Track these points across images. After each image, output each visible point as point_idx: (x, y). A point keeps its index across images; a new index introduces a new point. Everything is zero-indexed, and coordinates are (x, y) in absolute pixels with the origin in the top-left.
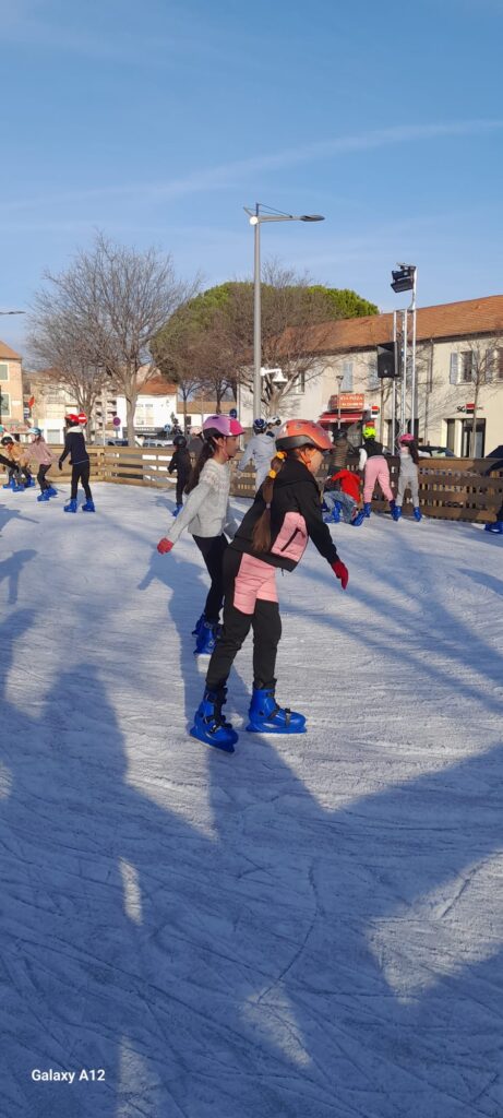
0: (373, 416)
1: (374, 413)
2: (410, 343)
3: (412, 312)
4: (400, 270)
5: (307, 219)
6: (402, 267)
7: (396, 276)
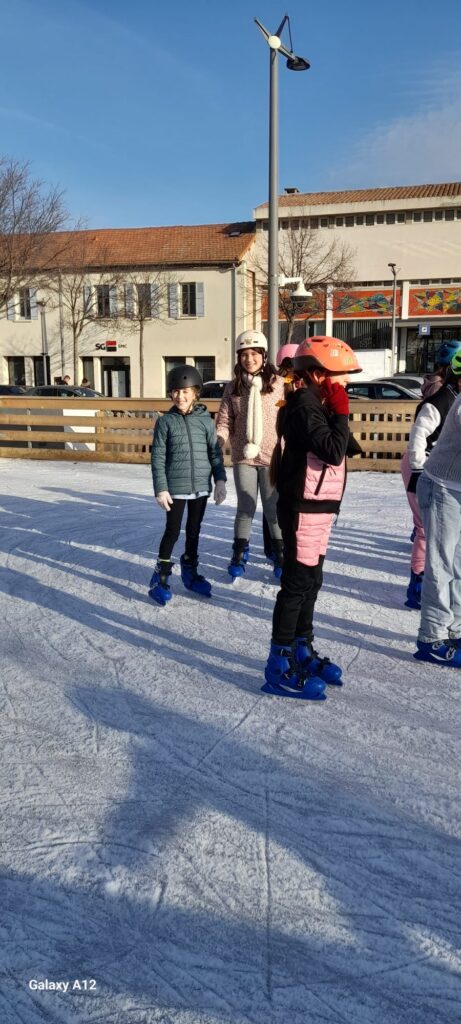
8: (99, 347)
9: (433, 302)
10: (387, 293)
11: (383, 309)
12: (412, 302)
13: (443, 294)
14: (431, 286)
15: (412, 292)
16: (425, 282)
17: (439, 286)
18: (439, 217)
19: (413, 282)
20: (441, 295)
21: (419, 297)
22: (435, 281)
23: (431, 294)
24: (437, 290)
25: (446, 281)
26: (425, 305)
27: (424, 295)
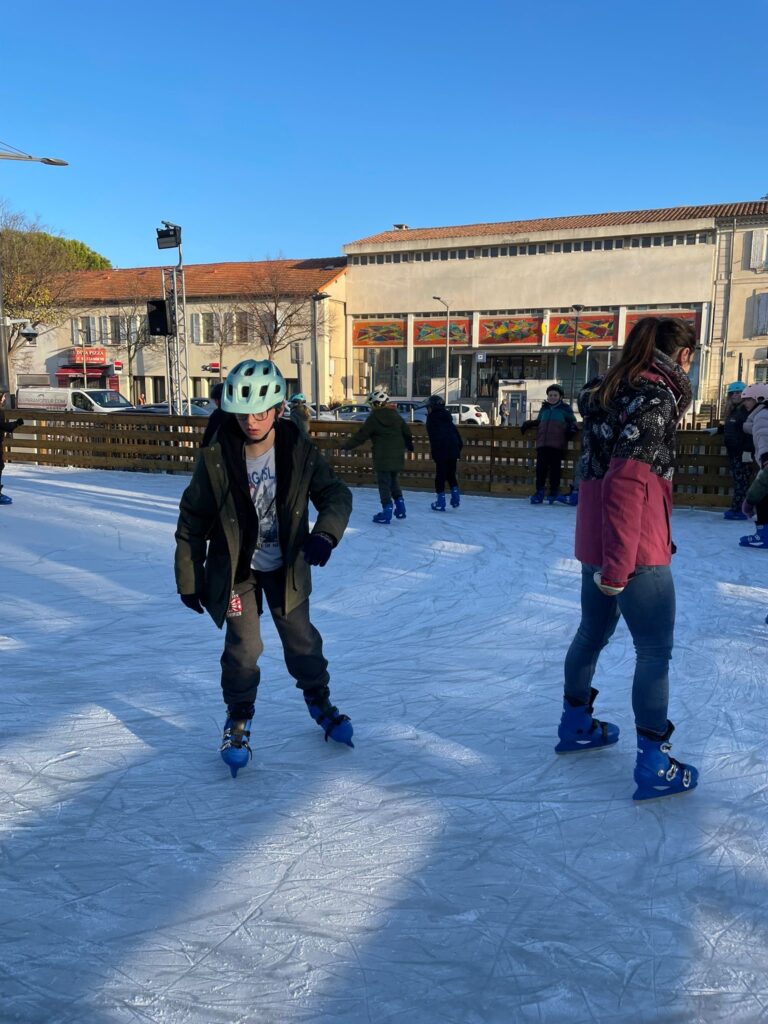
0: (116, 372)
1: (117, 369)
2: (180, 299)
3: (180, 271)
4: (165, 229)
5: (49, 162)
6: (167, 226)
7: (162, 235)
8: (205, 368)
9: (501, 331)
10: (459, 322)
11: (457, 338)
12: (482, 330)
13: (511, 323)
14: (499, 317)
15: (482, 322)
16: (493, 312)
17: (506, 316)
18: (504, 253)
19: (483, 313)
20: (507, 325)
21: (489, 327)
22: (502, 312)
23: (498, 324)
24: (503, 320)
25: (512, 312)
26: (493, 334)
27: (492, 324)
